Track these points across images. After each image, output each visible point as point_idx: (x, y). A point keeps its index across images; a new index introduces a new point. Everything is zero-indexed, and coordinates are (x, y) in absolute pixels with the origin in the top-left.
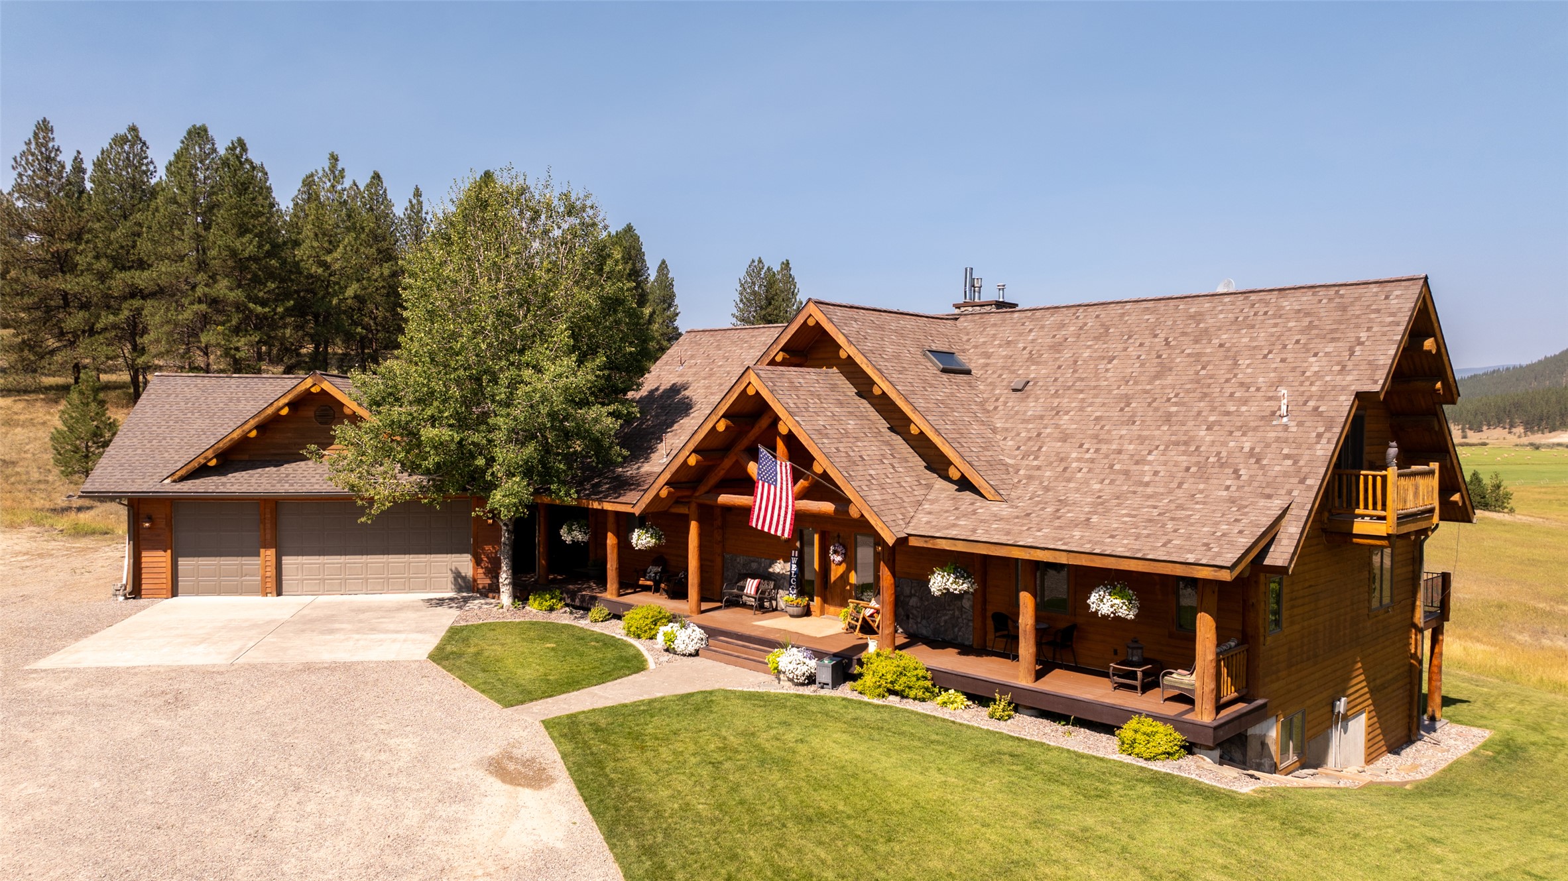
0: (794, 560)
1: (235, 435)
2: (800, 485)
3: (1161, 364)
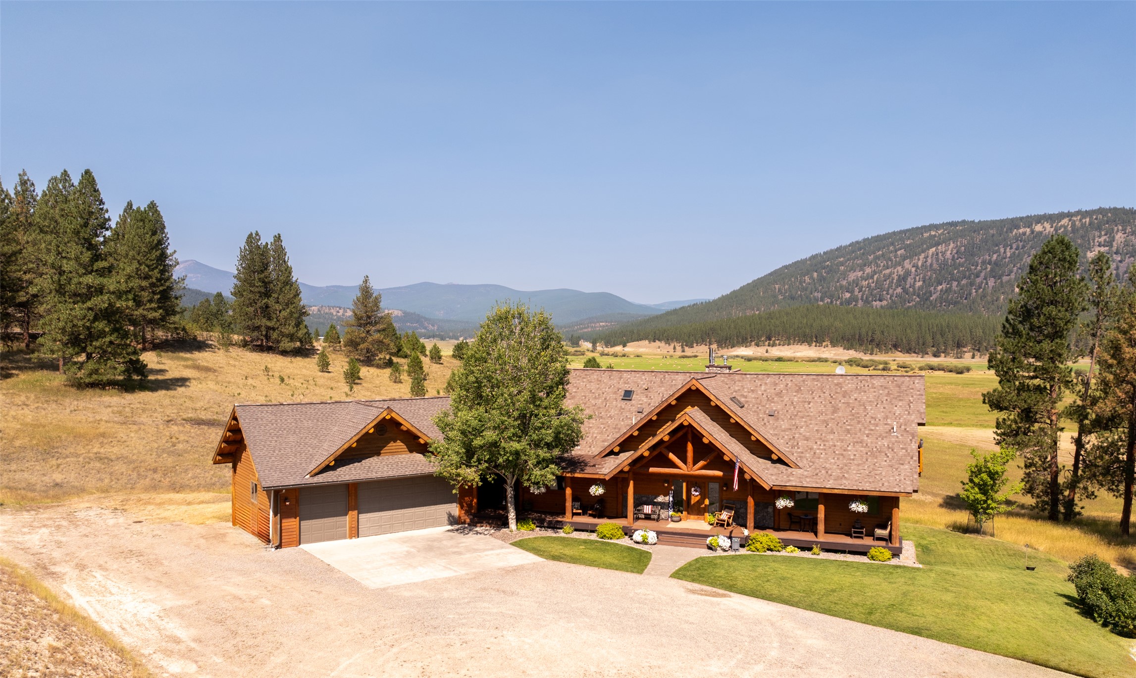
0: (671, 495)
1: (346, 447)
2: (701, 463)
3: (833, 406)
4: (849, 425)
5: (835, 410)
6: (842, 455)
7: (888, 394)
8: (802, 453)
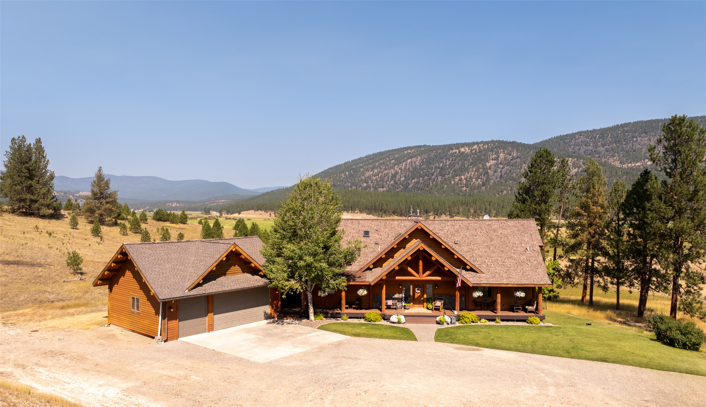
0: (403, 293)
1: (209, 270)
2: (428, 273)
3: (490, 238)
4: (502, 248)
5: (492, 240)
6: (503, 265)
7: (518, 230)
8: (480, 264)
